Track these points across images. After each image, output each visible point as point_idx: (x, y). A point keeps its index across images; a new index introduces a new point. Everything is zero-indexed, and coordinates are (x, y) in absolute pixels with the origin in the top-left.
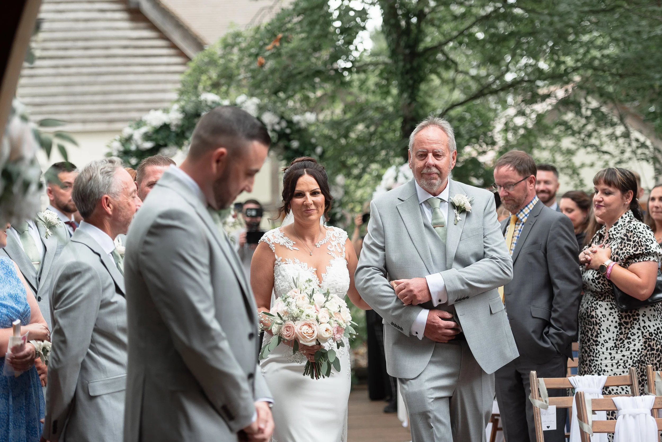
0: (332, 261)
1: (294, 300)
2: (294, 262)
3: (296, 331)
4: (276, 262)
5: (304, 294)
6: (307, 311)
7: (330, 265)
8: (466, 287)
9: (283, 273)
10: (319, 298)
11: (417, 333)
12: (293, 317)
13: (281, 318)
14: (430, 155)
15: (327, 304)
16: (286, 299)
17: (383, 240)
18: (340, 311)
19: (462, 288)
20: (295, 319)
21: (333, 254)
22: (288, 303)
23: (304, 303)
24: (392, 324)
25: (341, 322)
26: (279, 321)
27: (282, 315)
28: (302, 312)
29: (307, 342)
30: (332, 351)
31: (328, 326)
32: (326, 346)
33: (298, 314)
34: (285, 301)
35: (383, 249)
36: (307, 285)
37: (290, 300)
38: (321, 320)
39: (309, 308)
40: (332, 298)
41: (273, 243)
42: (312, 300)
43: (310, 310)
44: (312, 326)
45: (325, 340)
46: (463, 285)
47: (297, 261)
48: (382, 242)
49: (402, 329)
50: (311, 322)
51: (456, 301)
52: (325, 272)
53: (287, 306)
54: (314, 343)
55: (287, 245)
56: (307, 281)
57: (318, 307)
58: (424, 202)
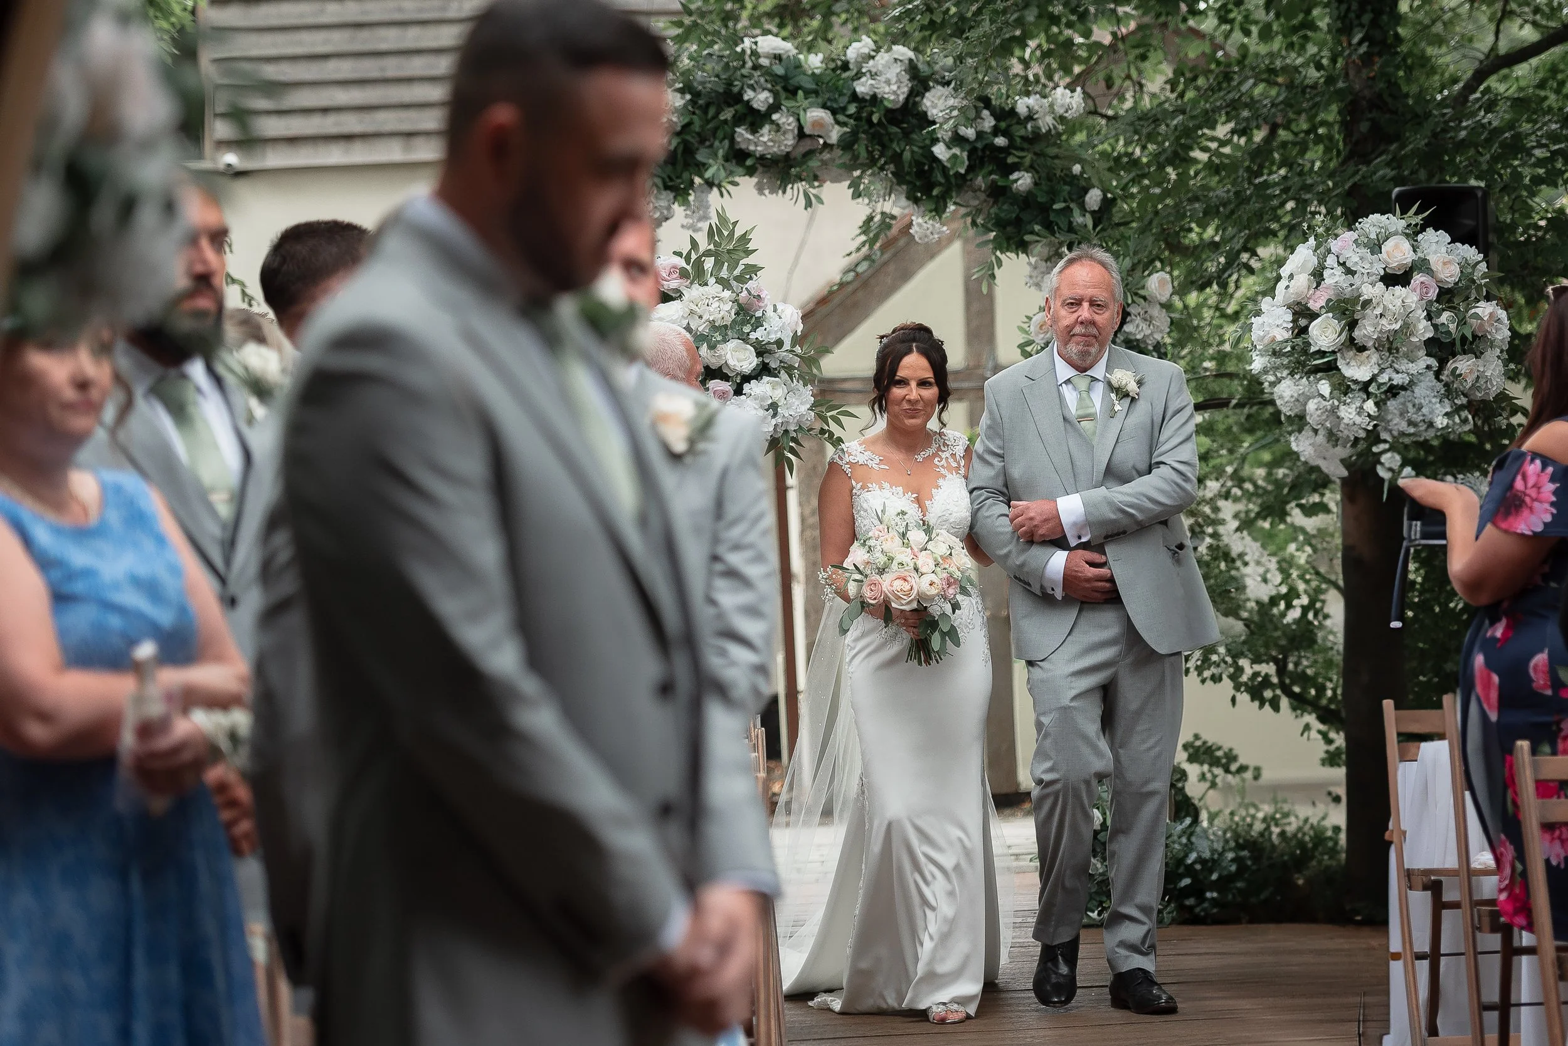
0: (941, 482)
1: (878, 543)
2: (881, 488)
3: (884, 589)
4: (854, 491)
5: (893, 533)
6: (899, 558)
7: (938, 487)
8: (1120, 516)
9: (865, 506)
10: (917, 536)
11: (1053, 589)
12: (879, 569)
13: (861, 573)
14: (1086, 305)
15: (930, 546)
16: (865, 541)
17: (1000, 443)
18: (951, 554)
19: (1113, 516)
20: (881, 571)
21: (943, 471)
22: (870, 547)
23: (893, 544)
24: (1016, 577)
25: (953, 569)
26: (858, 577)
27: (861, 568)
28: (891, 559)
29: (903, 605)
30: (944, 615)
31: (933, 577)
32: (935, 610)
33: (885, 563)
34: (864, 544)
35: (1001, 456)
36: (898, 519)
37: (871, 543)
38: (923, 570)
39: (902, 553)
40: (938, 535)
41: (847, 463)
42: (906, 541)
43: (903, 556)
44: (909, 579)
45: (931, 599)
46: (1114, 512)
47: (886, 485)
48: (1000, 448)
49: (1029, 585)
50: (907, 574)
51: (1106, 537)
52: (931, 498)
53: (868, 552)
54: (915, 605)
55: (870, 463)
56: (899, 514)
57: (916, 550)
58: (1065, 382)
